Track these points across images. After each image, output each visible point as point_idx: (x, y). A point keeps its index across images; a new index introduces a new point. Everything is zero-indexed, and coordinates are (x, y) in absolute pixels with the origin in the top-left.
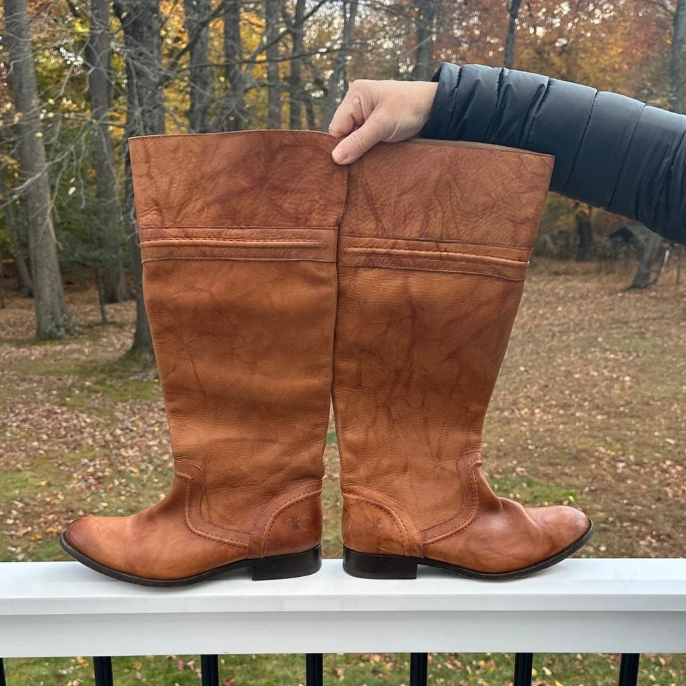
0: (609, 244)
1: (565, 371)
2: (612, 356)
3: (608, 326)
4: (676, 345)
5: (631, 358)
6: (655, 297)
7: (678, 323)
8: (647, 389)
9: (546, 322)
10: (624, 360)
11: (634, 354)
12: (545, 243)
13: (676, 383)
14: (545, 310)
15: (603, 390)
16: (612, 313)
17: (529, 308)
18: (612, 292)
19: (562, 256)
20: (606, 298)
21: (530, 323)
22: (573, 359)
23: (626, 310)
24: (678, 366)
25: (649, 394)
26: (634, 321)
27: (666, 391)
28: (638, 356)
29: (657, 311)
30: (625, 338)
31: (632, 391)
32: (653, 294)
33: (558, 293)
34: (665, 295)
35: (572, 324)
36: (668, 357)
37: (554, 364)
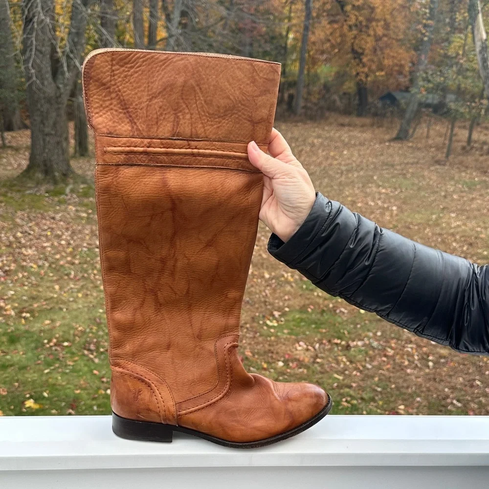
0: (380, 105)
1: (351, 201)
2: (384, 191)
3: (380, 168)
4: (428, 184)
5: (397, 193)
6: (412, 147)
7: (429, 168)
8: (408, 216)
9: (335, 162)
10: (392, 194)
11: (399, 190)
12: (334, 101)
13: (429, 212)
14: (335, 153)
15: (378, 216)
16: (382, 158)
17: (323, 151)
18: (382, 142)
19: (347, 112)
20: (377, 146)
21: (324, 162)
22: (357, 192)
23: (392, 156)
24: (429, 200)
25: (409, 220)
26: (398, 165)
27: (421, 218)
28: (402, 191)
29: (414, 158)
30: (393, 177)
31: (398, 217)
32: (410, 144)
33: (343, 141)
34: (419, 145)
35: (354, 165)
36: (423, 193)
37: (343, 195)
